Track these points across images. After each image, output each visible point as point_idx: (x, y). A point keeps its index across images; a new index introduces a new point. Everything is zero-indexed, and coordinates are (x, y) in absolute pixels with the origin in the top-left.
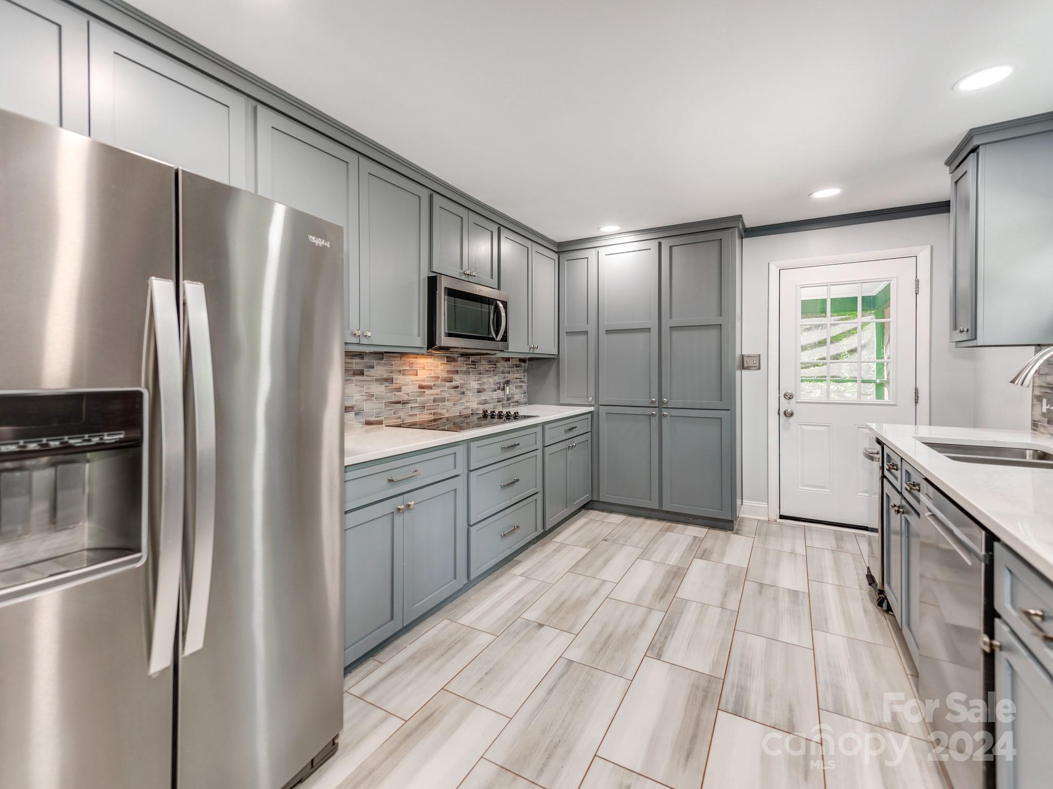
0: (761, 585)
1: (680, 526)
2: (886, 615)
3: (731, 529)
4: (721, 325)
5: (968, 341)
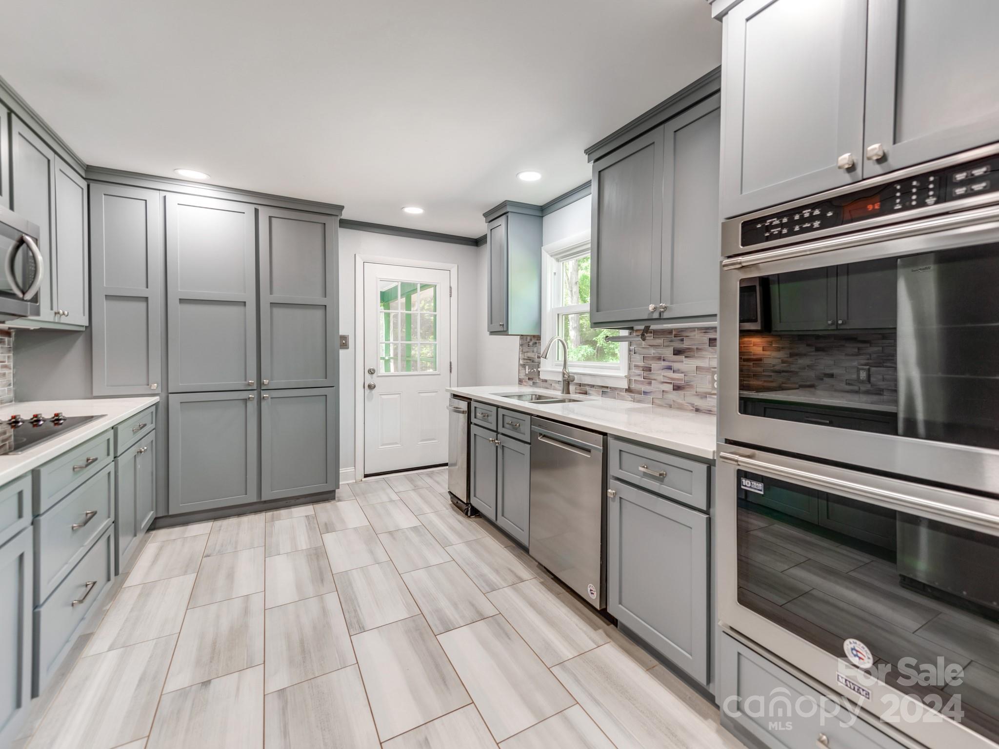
0: (390, 533)
1: (283, 512)
2: (470, 519)
3: (334, 498)
4: (326, 306)
5: (503, 331)
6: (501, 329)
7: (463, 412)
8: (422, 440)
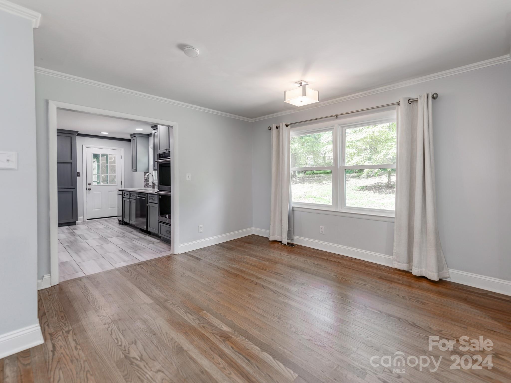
2: (123, 225)
3: (76, 225)
4: (72, 163)
5: (136, 170)
6: (135, 170)
7: (121, 194)
8: (110, 208)
